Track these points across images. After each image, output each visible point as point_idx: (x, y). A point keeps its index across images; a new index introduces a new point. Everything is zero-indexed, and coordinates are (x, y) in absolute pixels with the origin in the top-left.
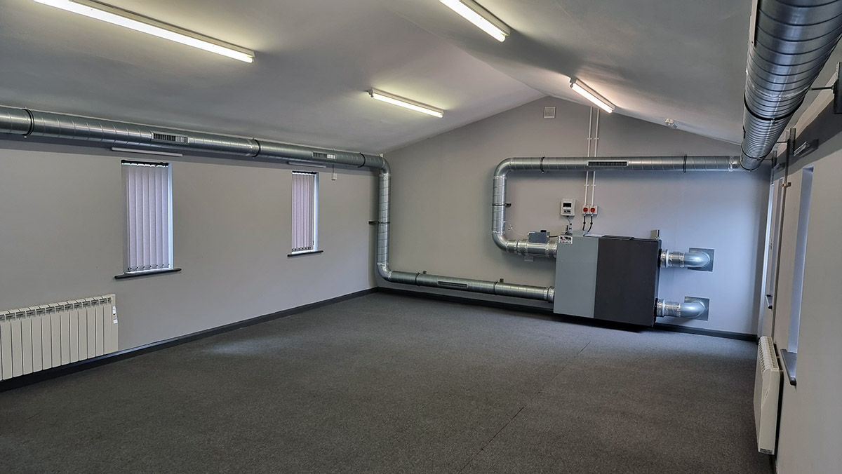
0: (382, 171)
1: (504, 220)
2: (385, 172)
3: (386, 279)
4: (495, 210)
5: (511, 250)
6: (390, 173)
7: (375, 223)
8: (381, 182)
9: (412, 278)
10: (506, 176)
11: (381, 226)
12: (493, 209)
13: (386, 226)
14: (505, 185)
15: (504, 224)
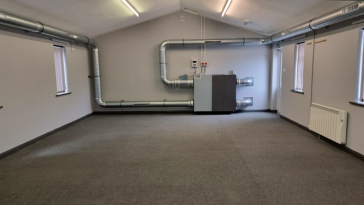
0: (93, 48)
1: (166, 71)
2: (95, 48)
3: (102, 106)
4: (162, 66)
5: (171, 84)
6: (98, 48)
7: (92, 77)
8: (93, 54)
9: (119, 104)
10: (165, 49)
11: (96, 78)
12: (160, 65)
13: (99, 77)
14: (165, 54)
15: (166, 72)
